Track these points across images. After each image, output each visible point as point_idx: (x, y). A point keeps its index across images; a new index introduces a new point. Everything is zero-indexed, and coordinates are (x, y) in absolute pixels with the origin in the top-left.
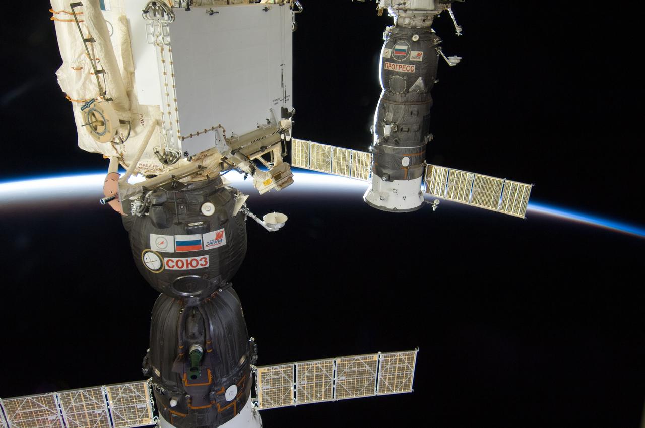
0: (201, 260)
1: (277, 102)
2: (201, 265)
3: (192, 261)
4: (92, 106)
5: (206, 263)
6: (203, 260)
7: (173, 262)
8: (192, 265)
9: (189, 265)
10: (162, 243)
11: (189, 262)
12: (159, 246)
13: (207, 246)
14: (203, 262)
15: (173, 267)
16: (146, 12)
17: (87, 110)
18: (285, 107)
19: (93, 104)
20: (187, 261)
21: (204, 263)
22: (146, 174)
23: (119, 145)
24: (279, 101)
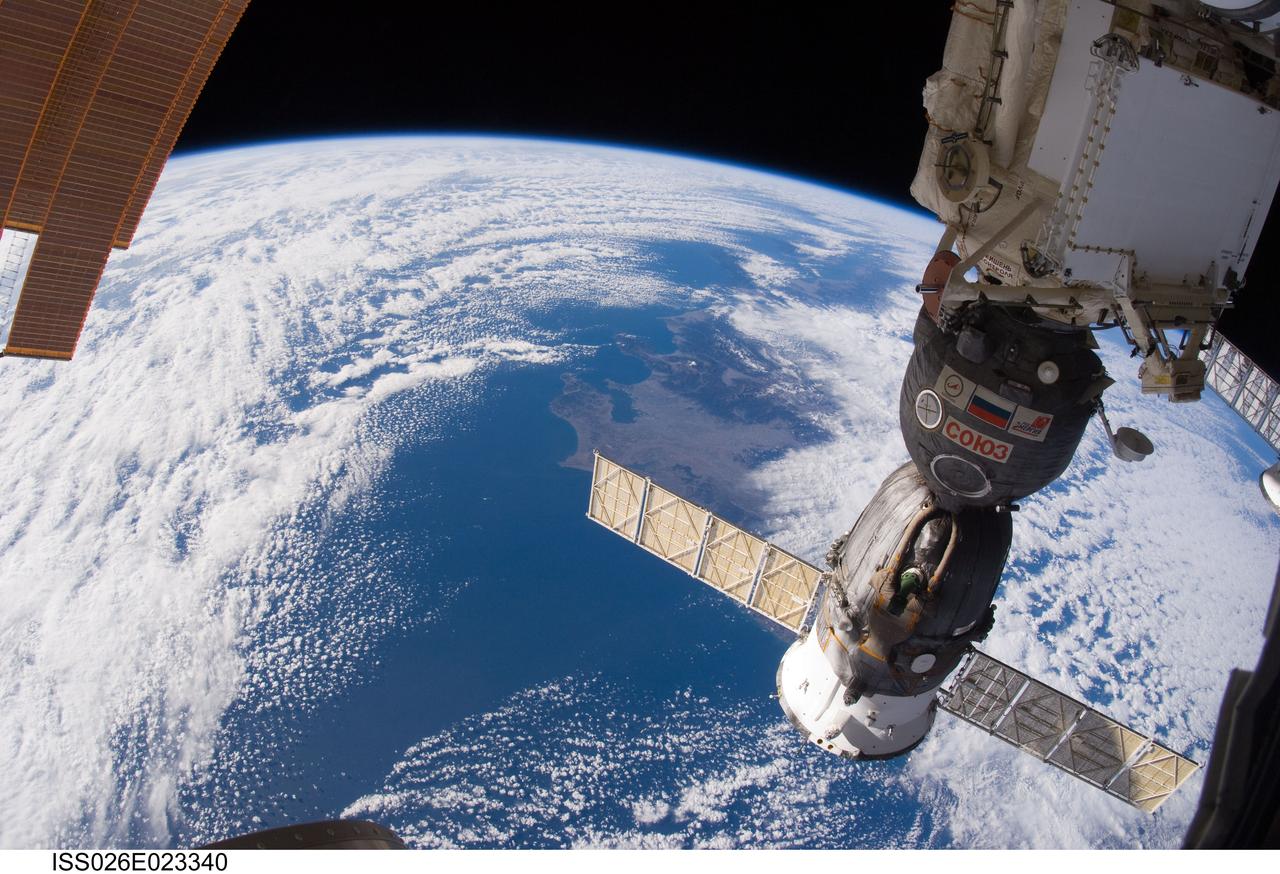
0: (999, 447)
1: (1225, 255)
2: (996, 455)
3: (986, 442)
4: (960, 142)
5: (1004, 456)
6: (1003, 449)
7: (958, 429)
8: (982, 450)
9: (979, 447)
10: (955, 387)
11: (982, 441)
12: (948, 388)
13: (1014, 428)
14: (999, 452)
15: (955, 436)
16: (1097, 45)
17: (950, 145)
18: (1234, 269)
19: (963, 140)
20: (980, 437)
21: (1000, 455)
22: (986, 273)
23: (967, 212)
24: (1229, 255)
